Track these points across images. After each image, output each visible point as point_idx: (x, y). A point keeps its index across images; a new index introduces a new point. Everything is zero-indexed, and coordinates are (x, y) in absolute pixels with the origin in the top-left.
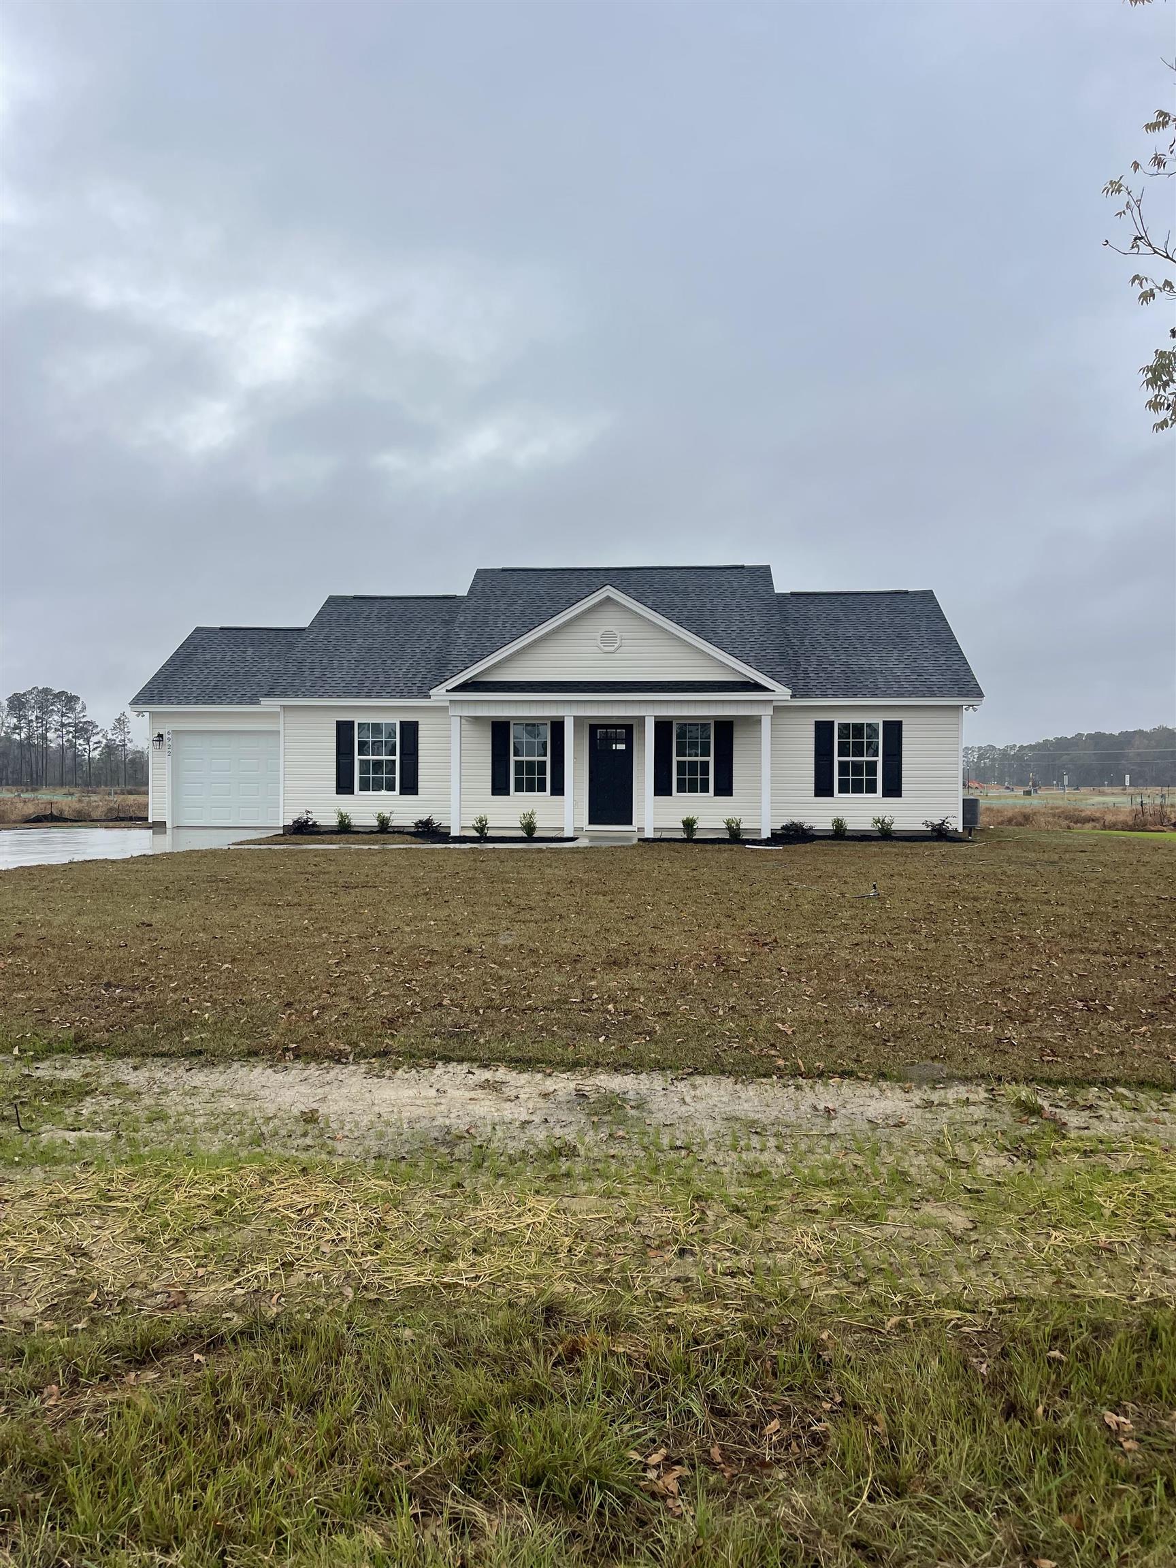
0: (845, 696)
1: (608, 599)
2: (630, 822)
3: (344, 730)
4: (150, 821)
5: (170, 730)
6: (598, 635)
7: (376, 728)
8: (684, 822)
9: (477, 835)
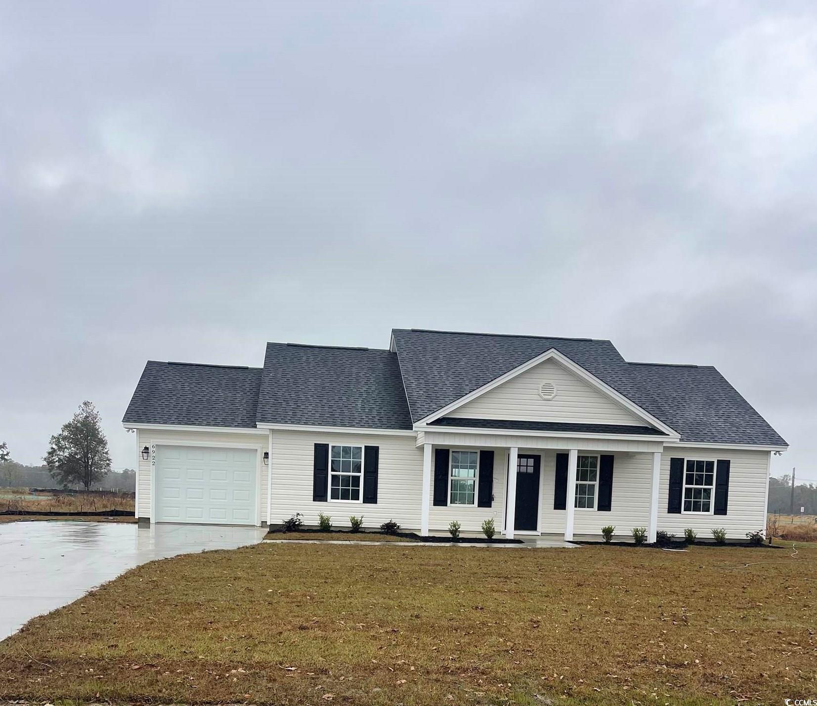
0: (696, 441)
1: (551, 360)
2: (535, 529)
3: (321, 451)
4: (136, 517)
5: (155, 444)
6: (541, 386)
7: (346, 450)
8: (604, 531)
9: (451, 536)
